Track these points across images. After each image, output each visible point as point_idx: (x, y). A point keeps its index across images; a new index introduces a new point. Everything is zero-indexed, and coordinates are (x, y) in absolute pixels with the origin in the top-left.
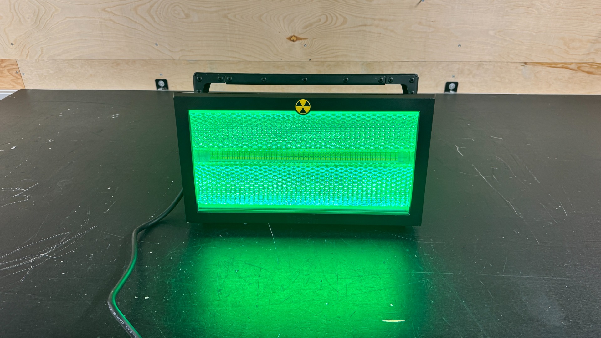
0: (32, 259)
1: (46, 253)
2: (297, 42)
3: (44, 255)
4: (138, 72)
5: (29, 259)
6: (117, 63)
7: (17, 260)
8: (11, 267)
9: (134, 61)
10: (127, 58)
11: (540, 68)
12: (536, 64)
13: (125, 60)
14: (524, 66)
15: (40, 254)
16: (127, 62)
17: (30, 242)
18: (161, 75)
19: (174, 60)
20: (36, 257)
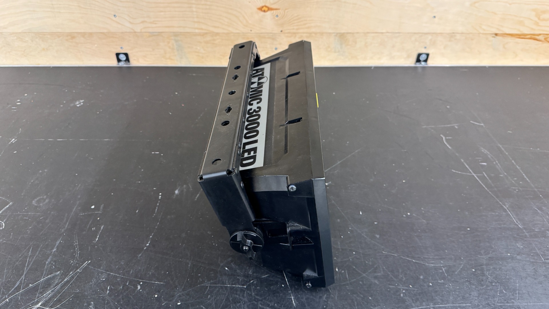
2: (269, 13)
4: (96, 45)
6: (72, 36)
9: (91, 34)
10: (82, 31)
11: (509, 39)
12: (505, 35)
13: (81, 33)
14: (494, 37)
16: (83, 34)
18: (121, 48)
19: (135, 32)
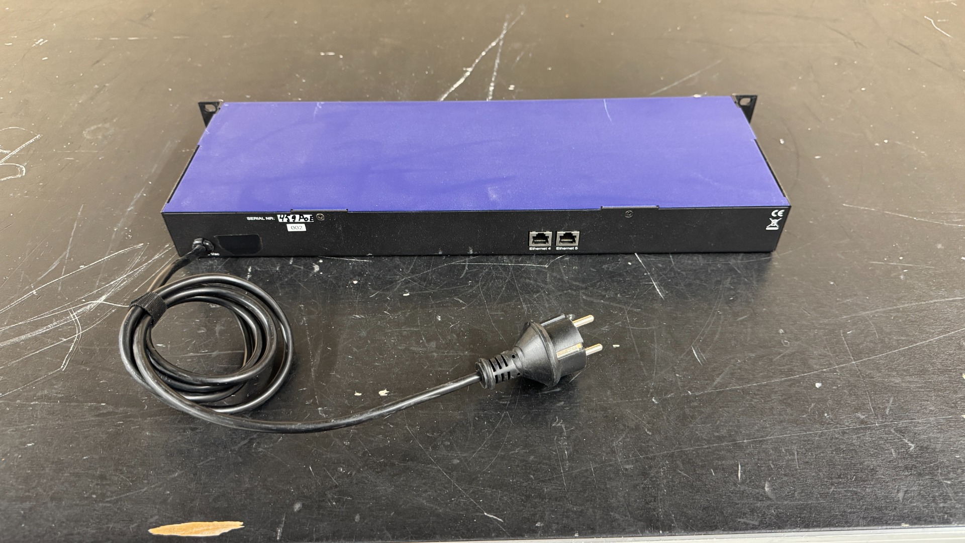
0: (72, 313)
1: (104, 297)
3: (98, 301)
5: (67, 314)
7: (35, 318)
8: (29, 335)
15: (87, 299)
17: (57, 273)
20: (81, 307)
